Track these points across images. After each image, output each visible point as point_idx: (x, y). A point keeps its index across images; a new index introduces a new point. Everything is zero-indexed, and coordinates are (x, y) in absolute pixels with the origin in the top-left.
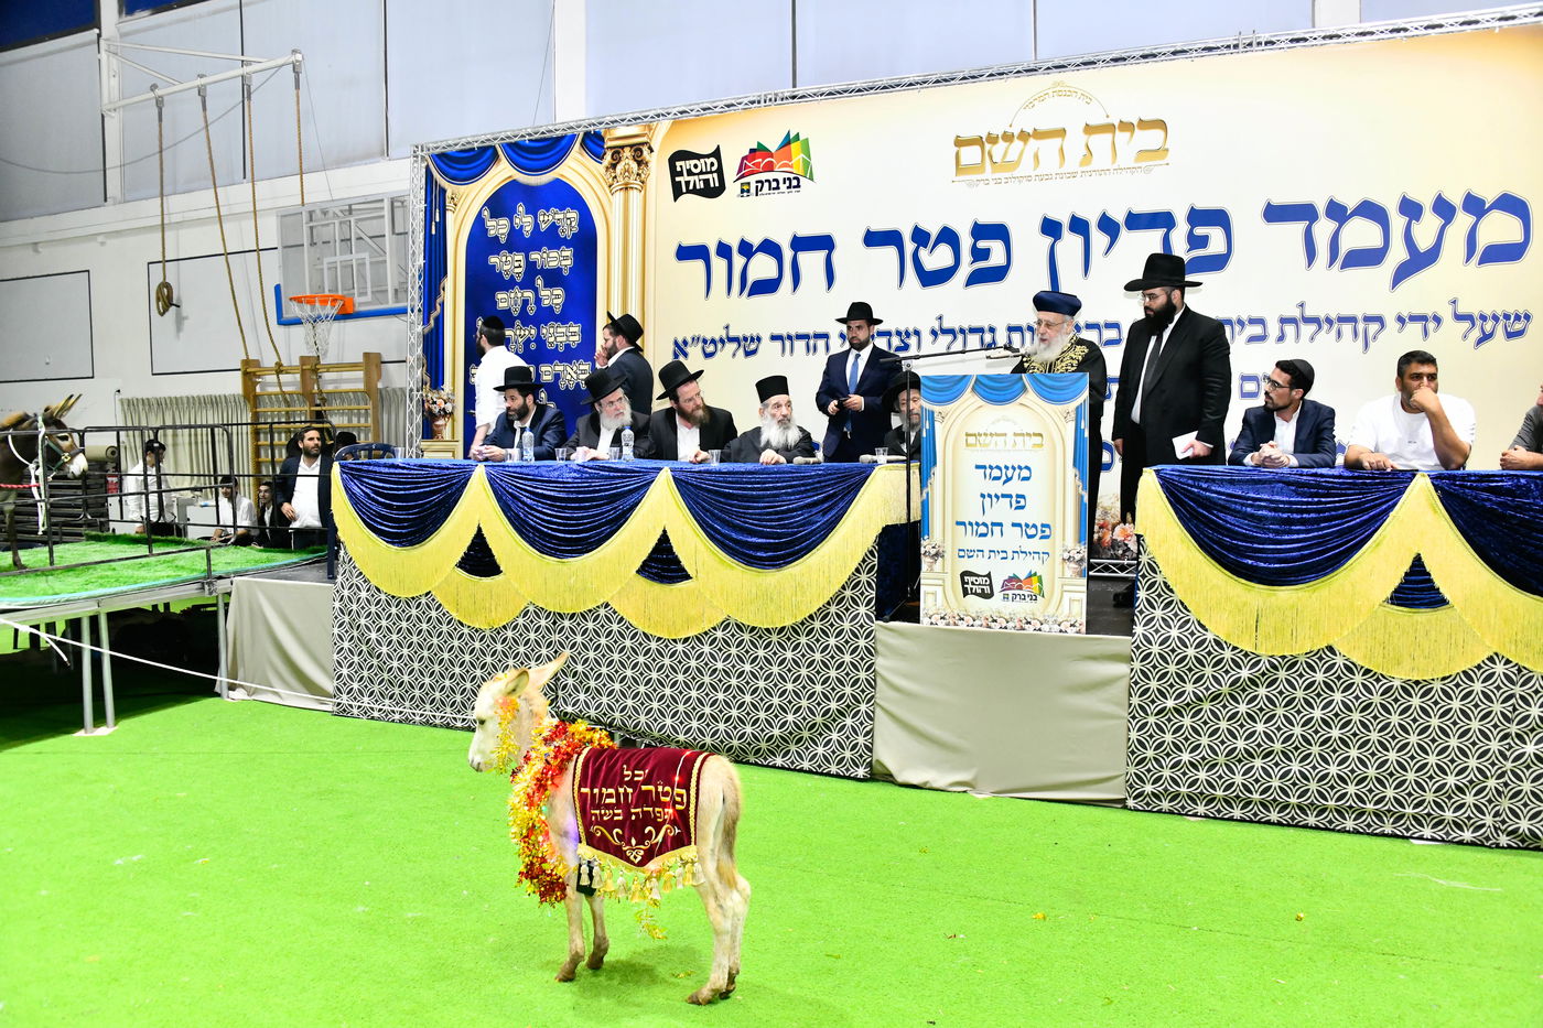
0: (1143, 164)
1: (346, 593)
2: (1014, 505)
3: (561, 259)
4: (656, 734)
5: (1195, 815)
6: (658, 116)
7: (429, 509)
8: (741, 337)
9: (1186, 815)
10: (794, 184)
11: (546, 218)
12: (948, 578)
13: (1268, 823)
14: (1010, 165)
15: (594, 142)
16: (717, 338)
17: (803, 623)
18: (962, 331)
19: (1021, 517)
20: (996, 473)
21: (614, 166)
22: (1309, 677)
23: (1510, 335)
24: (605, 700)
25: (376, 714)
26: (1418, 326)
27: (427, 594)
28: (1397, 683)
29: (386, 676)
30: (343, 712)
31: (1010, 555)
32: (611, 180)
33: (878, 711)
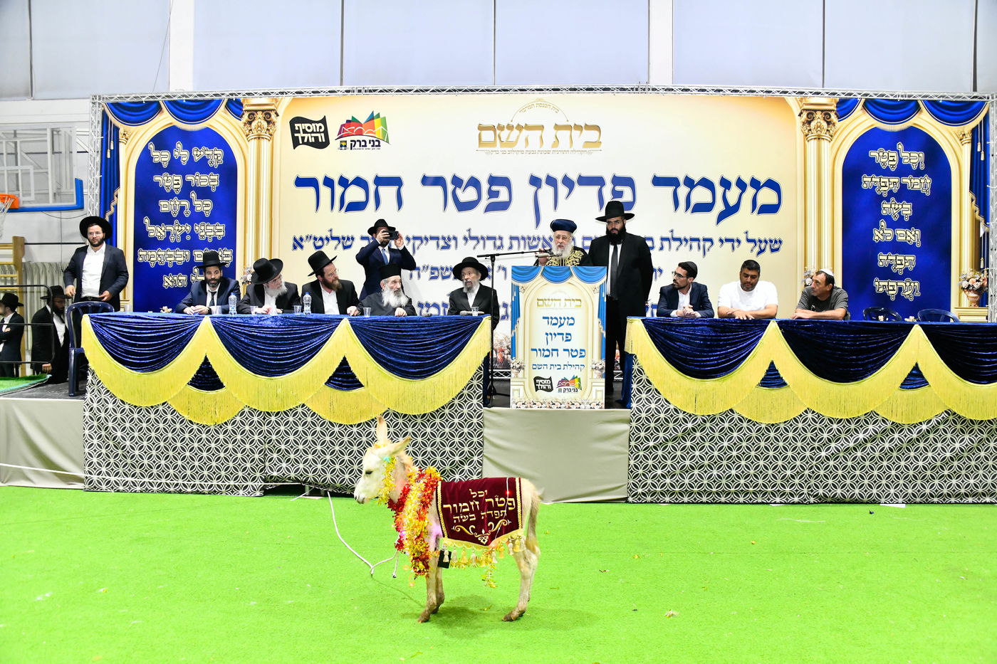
0: (587, 150)
1: (95, 405)
2: (565, 339)
3: (211, 181)
4: (338, 485)
5: (664, 502)
6: (282, 93)
7: (166, 346)
8: (341, 237)
9: (660, 503)
10: (376, 144)
11: (199, 153)
12: (527, 381)
13: (702, 503)
14: (511, 144)
15: (235, 106)
16: (324, 237)
17: (437, 411)
18: (482, 238)
19: (569, 345)
20: (554, 321)
21: (250, 123)
22: (721, 425)
23: (773, 251)
24: (301, 466)
25: (121, 488)
26: (729, 244)
27: (163, 404)
28: (763, 426)
29: (129, 461)
30: (94, 488)
31: (562, 367)
32: (247, 132)
33: (485, 460)
